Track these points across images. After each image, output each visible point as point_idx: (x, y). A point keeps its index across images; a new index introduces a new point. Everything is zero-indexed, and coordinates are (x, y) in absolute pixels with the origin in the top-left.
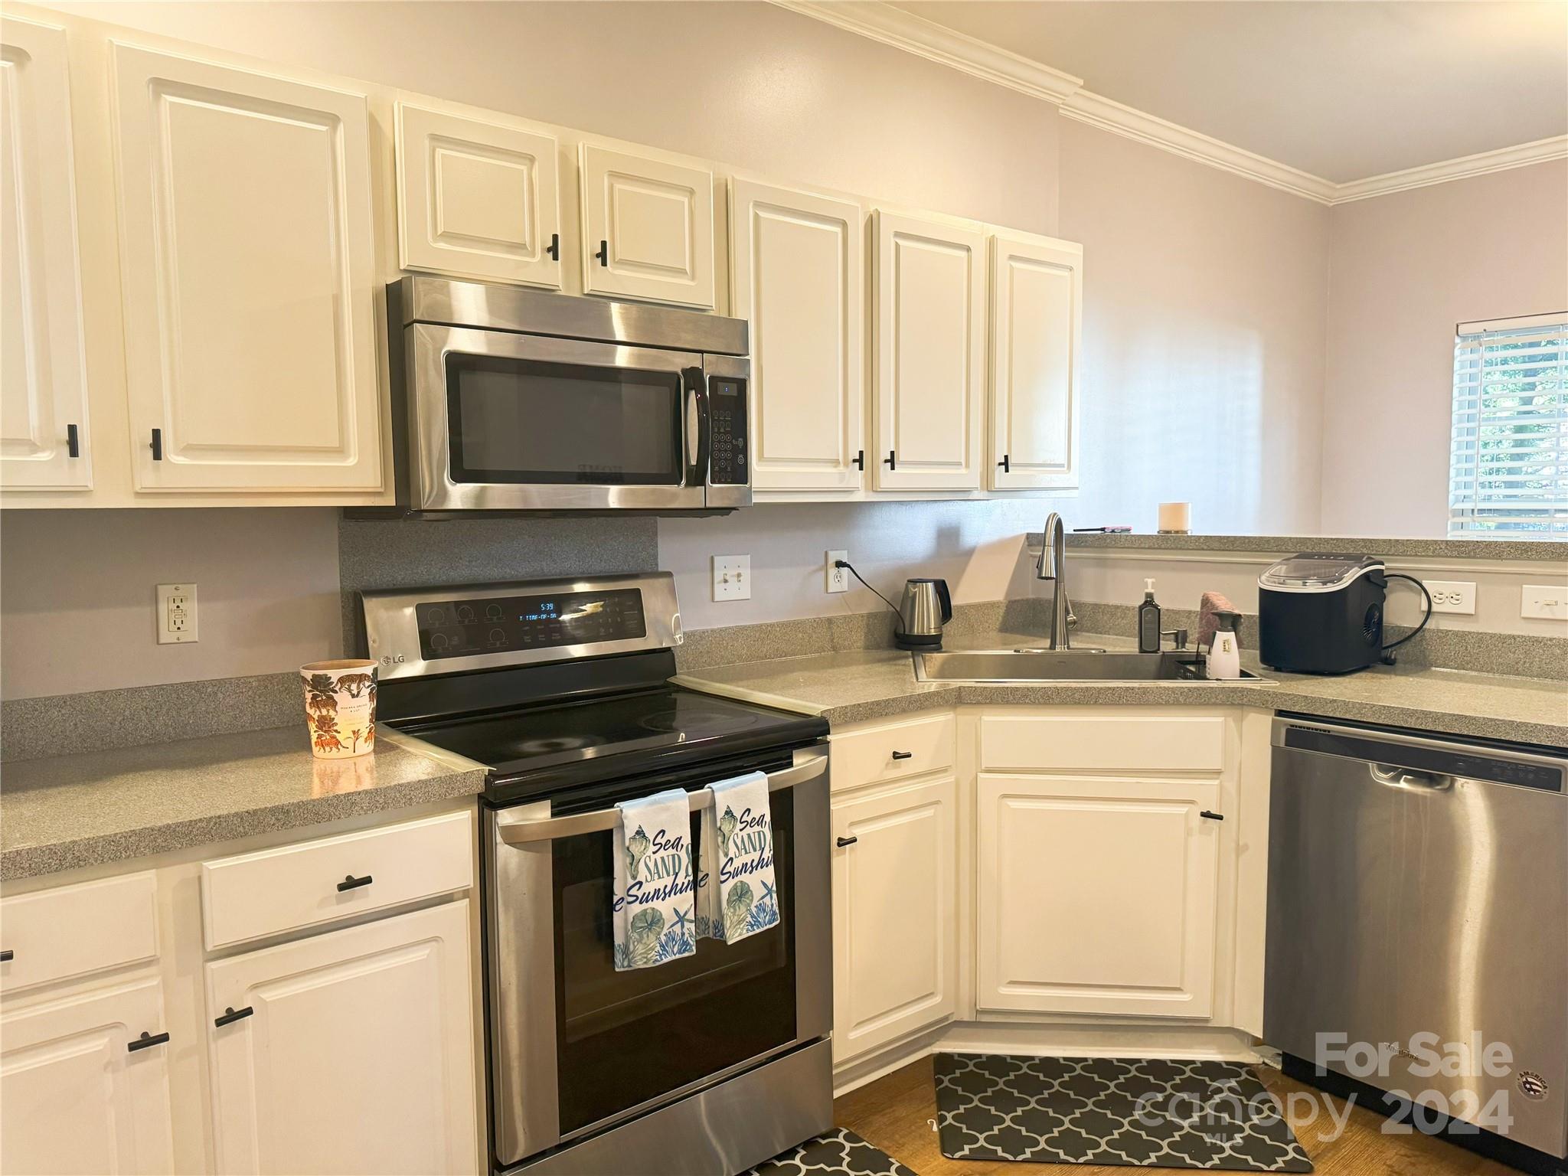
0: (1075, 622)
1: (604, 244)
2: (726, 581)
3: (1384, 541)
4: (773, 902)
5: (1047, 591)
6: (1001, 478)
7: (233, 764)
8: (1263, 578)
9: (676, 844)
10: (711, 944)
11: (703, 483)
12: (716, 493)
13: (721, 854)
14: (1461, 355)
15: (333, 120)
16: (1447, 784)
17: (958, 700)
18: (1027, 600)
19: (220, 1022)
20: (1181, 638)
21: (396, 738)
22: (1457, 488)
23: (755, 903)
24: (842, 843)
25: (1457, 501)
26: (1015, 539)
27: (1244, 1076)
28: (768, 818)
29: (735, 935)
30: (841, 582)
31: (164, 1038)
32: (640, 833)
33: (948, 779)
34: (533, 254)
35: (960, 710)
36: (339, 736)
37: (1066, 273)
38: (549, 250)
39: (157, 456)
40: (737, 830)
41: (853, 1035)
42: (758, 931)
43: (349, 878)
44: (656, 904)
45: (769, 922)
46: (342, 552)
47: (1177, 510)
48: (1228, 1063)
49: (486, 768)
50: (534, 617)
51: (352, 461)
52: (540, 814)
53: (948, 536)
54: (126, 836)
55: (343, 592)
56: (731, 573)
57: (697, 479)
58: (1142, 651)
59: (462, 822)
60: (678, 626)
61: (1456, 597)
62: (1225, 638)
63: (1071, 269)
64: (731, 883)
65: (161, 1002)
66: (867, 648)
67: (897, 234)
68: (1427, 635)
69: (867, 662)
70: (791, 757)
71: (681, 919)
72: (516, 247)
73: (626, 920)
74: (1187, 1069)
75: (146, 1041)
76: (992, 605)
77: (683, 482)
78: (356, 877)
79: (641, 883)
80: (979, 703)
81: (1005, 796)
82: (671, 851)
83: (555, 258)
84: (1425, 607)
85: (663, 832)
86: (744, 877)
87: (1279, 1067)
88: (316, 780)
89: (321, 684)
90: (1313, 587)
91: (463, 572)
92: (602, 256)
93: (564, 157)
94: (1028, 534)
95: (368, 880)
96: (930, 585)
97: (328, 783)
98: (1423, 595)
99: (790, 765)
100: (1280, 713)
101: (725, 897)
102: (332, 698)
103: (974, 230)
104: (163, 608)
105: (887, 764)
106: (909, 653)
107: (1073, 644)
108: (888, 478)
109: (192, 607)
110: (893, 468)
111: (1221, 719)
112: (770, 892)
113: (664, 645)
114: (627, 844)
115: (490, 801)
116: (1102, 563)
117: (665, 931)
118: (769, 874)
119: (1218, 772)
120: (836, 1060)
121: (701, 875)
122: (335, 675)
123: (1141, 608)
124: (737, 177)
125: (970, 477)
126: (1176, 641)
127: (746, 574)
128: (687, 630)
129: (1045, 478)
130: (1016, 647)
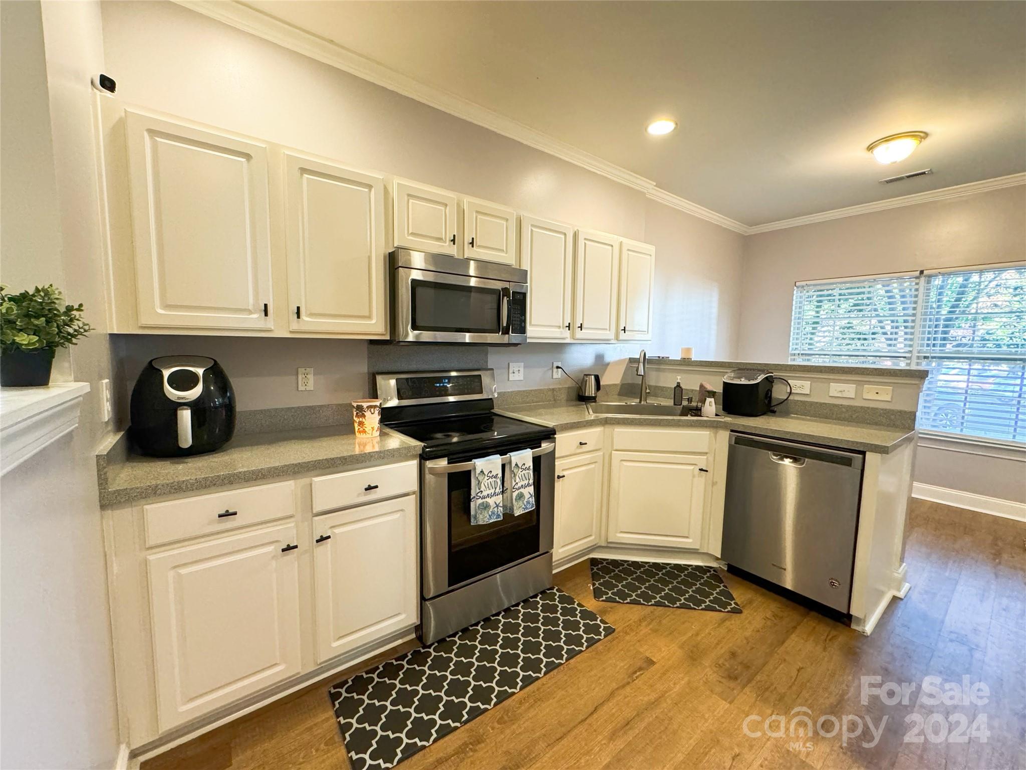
0: (649, 393)
1: (473, 239)
2: (514, 373)
3: (773, 364)
4: (532, 500)
5: (639, 381)
6: (622, 336)
7: (326, 439)
8: (725, 377)
9: (496, 477)
10: (508, 515)
11: (508, 333)
12: (513, 337)
13: (513, 481)
14: (796, 293)
15: (370, 187)
16: (802, 461)
17: (606, 422)
18: (629, 383)
19: (318, 541)
20: (690, 400)
21: (388, 430)
22: (793, 345)
23: (526, 500)
24: (559, 477)
25: (792, 350)
26: (625, 360)
27: (712, 572)
28: (532, 467)
29: (517, 513)
30: (558, 374)
31: (296, 547)
32: (482, 472)
33: (600, 453)
34: (445, 242)
35: (607, 426)
36: (366, 429)
37: (649, 257)
38: (452, 241)
39: (299, 317)
40: (519, 472)
41: (560, 551)
42: (526, 511)
43: (369, 486)
44: (488, 500)
45: (531, 508)
46: (369, 357)
47: (688, 350)
48: (705, 566)
49: (423, 444)
50: (438, 385)
51: (374, 322)
52: (443, 463)
53: (599, 358)
54: (283, 467)
55: (369, 373)
56: (516, 369)
57: (505, 332)
58: (675, 404)
59: (414, 464)
60: (495, 390)
61: (802, 387)
62: (709, 400)
63: (651, 255)
64: (517, 492)
65: (295, 532)
66: (567, 400)
67: (585, 239)
68: (789, 401)
69: (566, 407)
70: (541, 443)
71: (497, 506)
72: (439, 239)
73: (476, 505)
74: (690, 568)
75: (289, 548)
76: (616, 385)
77: (500, 333)
78: (372, 485)
79: (482, 491)
80: (614, 424)
81: (622, 460)
82: (494, 479)
83: (454, 244)
84: (789, 391)
85: (491, 472)
86: (522, 490)
87: (726, 569)
88: (357, 446)
89: (360, 408)
90: (743, 381)
91: (414, 367)
92: (472, 243)
93: (458, 205)
94: (630, 358)
95: (376, 487)
96: (593, 377)
97: (362, 447)
98: (788, 386)
99: (540, 447)
100: (732, 431)
101: (514, 497)
102: (363, 414)
103: (615, 239)
104: (300, 377)
105: (577, 447)
106: (584, 403)
107: (648, 401)
108: (579, 334)
109: (311, 377)
110: (581, 330)
111: (708, 432)
112: (532, 496)
113: (490, 397)
114: (477, 476)
115: (424, 457)
116: (658, 370)
117: (491, 510)
118: (531, 489)
119: (707, 453)
120: (554, 560)
121: (505, 489)
122: (365, 405)
123: (675, 388)
124: (525, 214)
125: (611, 335)
126: (688, 401)
127: (522, 370)
128: (499, 391)
129: (638, 336)
130: (626, 402)
